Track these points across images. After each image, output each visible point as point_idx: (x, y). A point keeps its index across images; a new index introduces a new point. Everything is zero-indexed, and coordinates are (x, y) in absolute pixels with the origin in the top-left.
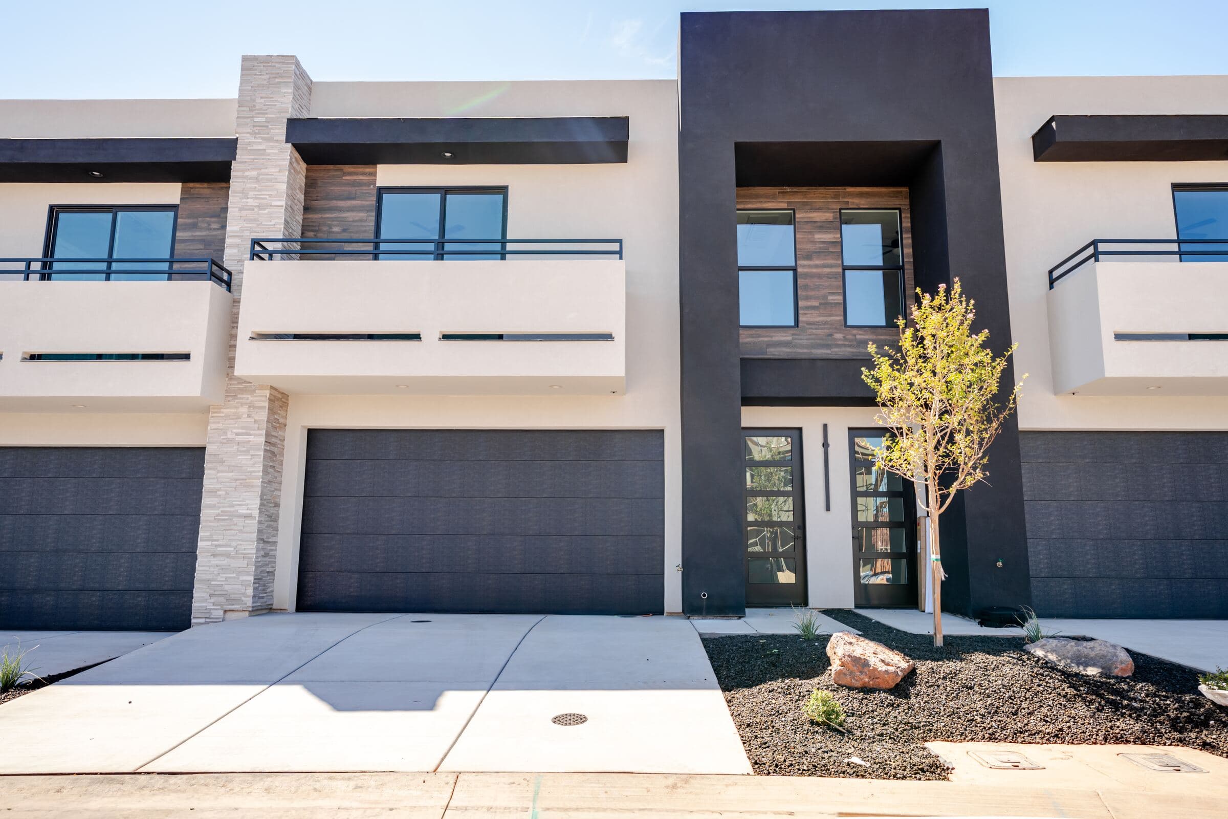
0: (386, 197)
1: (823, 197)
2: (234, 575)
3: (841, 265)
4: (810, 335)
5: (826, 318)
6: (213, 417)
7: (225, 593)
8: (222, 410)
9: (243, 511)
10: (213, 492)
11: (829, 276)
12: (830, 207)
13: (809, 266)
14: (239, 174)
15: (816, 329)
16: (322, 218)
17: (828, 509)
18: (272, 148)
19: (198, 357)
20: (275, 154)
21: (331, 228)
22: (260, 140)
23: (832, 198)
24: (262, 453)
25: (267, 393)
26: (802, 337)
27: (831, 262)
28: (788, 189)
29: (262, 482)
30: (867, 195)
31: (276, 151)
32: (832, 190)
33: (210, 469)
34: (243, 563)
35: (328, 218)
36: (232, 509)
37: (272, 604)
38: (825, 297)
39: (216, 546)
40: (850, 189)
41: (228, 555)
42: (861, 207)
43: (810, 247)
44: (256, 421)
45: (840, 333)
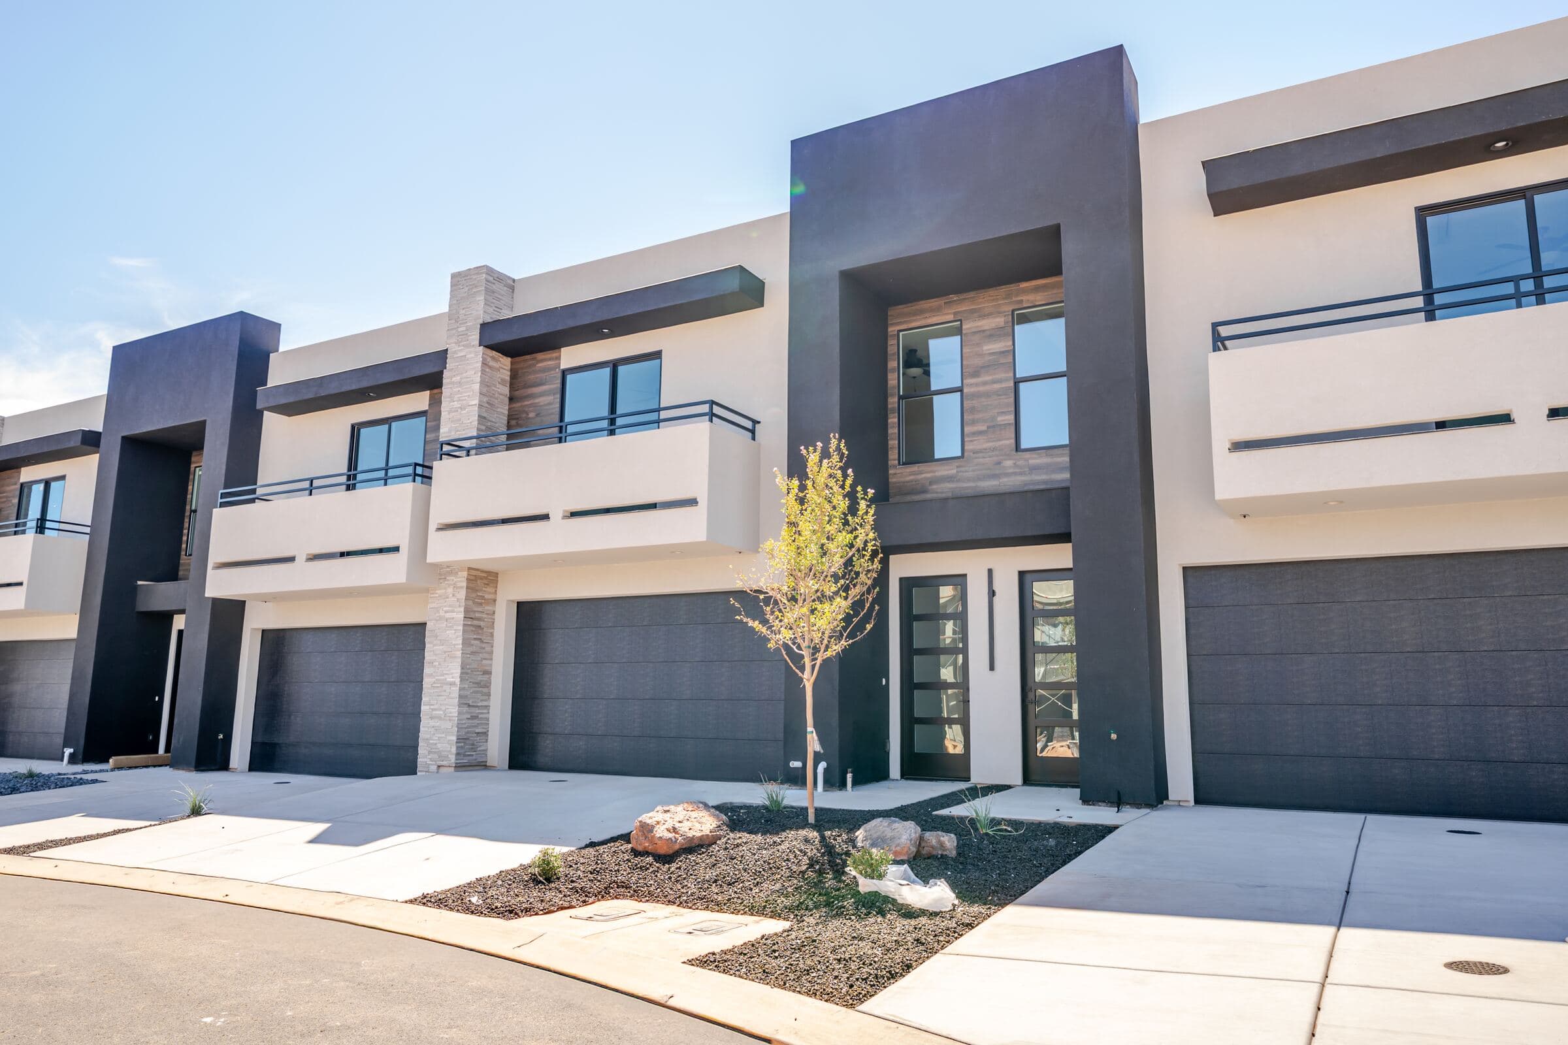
0: (569, 377)
1: (994, 300)
2: (443, 735)
3: (1013, 378)
4: (977, 465)
5: (994, 443)
6: (431, 597)
7: (437, 750)
8: (437, 591)
9: (450, 679)
10: (431, 663)
11: (998, 393)
12: (1002, 310)
13: (977, 385)
14: (448, 381)
15: (984, 457)
16: (521, 406)
17: (992, 668)
18: (470, 353)
19: (404, 550)
20: (472, 358)
21: (528, 415)
22: (462, 348)
23: (1004, 299)
24: (461, 628)
25: (465, 574)
26: (967, 468)
27: (1002, 375)
28: (954, 297)
29: (462, 653)
30: (1044, 288)
31: (473, 355)
32: (1003, 290)
33: (429, 643)
34: (448, 725)
35: (527, 405)
36: (443, 678)
37: (486, 762)
38: (993, 418)
39: (433, 710)
40: (1024, 285)
41: (439, 718)
42: (1037, 304)
43: (978, 362)
44: (458, 600)
45: (1010, 459)
